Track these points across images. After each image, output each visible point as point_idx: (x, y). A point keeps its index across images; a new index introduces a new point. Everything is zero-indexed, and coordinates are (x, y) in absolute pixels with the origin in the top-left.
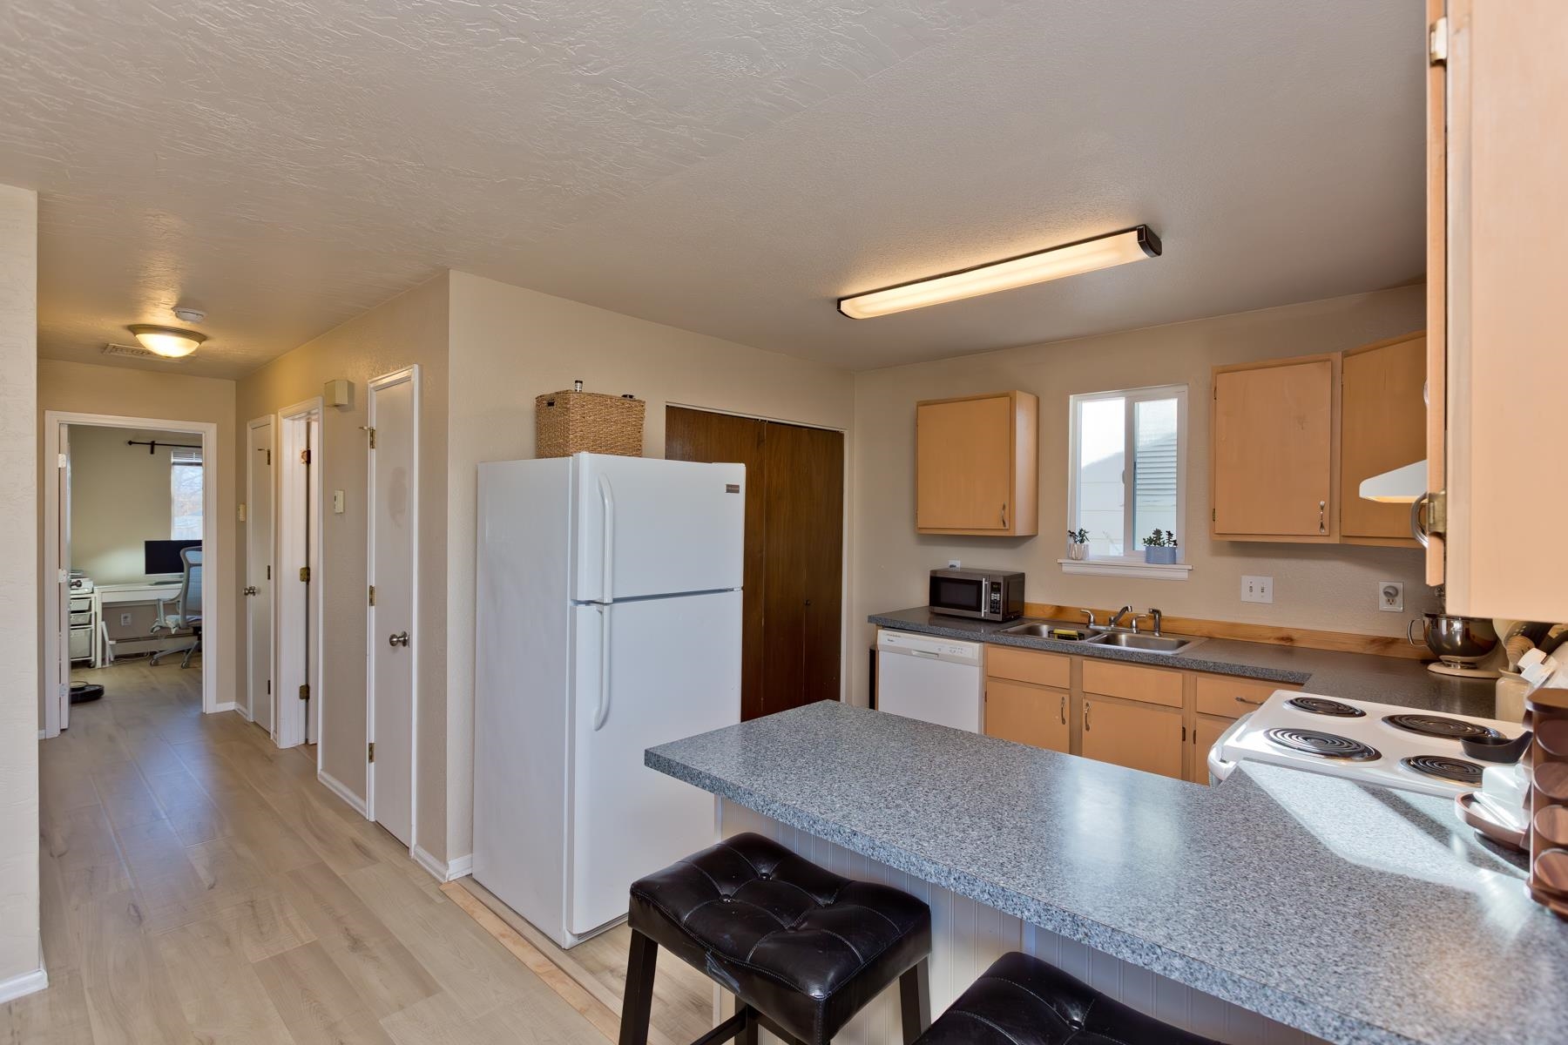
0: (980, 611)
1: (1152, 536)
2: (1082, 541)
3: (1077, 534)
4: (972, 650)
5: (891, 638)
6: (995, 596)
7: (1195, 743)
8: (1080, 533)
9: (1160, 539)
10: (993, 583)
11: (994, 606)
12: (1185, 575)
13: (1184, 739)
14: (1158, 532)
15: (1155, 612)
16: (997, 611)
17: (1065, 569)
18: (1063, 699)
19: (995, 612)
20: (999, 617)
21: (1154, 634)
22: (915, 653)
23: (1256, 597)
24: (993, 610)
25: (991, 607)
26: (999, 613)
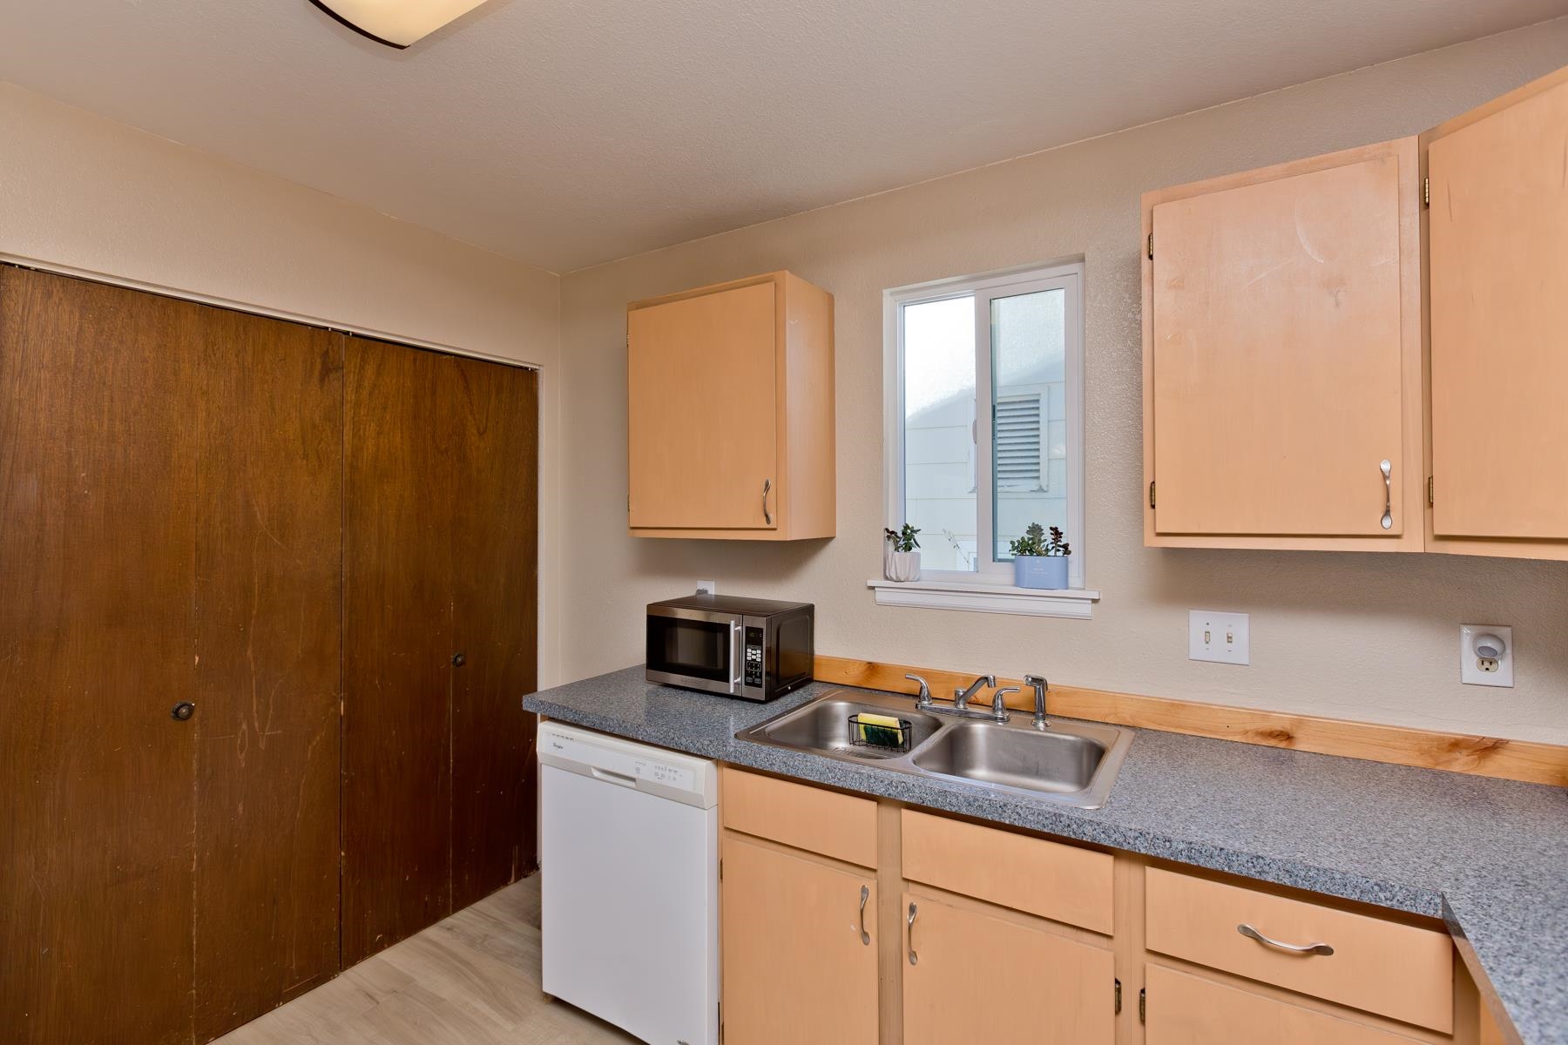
0: (727, 680)
1: (1026, 536)
2: (908, 548)
3: (900, 535)
4: (696, 774)
5: (560, 742)
6: (755, 654)
7: (1143, 1021)
8: (904, 533)
9: (1040, 541)
10: (749, 630)
11: (751, 671)
12: (1086, 609)
13: (1118, 1010)
14: (1035, 530)
15: (1038, 681)
16: (757, 681)
17: (881, 596)
18: (864, 890)
19: (753, 684)
20: (760, 693)
21: (1035, 725)
22: (597, 774)
23: (1218, 650)
24: (750, 679)
25: (747, 674)
26: (760, 686)
